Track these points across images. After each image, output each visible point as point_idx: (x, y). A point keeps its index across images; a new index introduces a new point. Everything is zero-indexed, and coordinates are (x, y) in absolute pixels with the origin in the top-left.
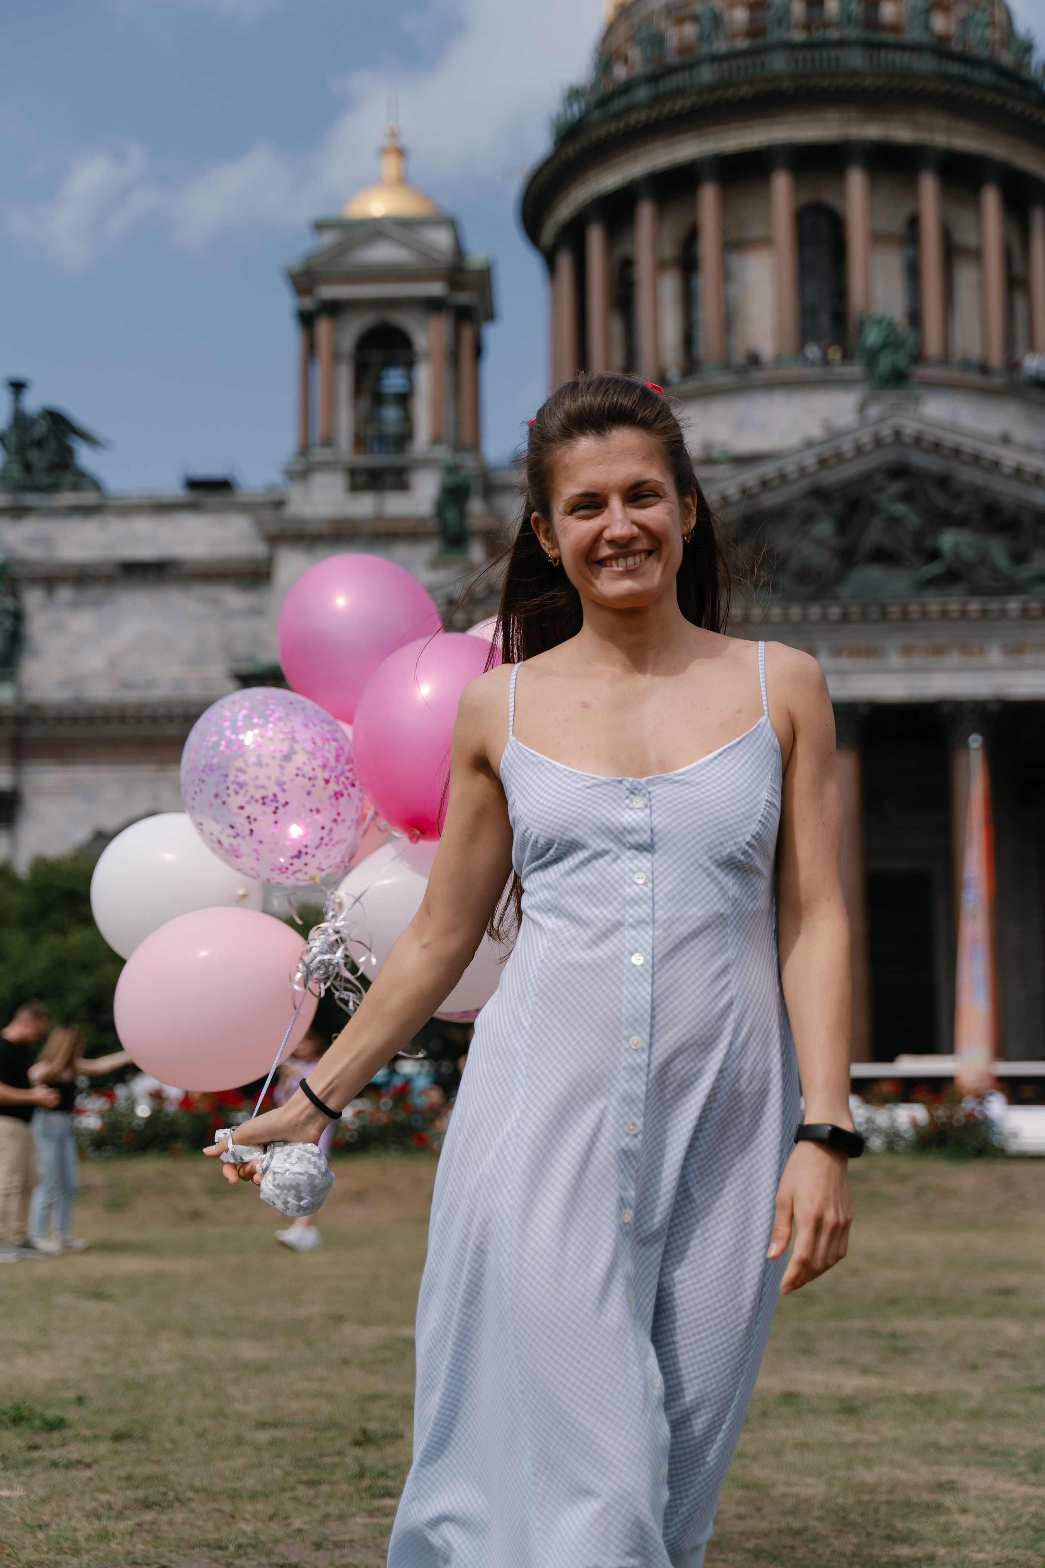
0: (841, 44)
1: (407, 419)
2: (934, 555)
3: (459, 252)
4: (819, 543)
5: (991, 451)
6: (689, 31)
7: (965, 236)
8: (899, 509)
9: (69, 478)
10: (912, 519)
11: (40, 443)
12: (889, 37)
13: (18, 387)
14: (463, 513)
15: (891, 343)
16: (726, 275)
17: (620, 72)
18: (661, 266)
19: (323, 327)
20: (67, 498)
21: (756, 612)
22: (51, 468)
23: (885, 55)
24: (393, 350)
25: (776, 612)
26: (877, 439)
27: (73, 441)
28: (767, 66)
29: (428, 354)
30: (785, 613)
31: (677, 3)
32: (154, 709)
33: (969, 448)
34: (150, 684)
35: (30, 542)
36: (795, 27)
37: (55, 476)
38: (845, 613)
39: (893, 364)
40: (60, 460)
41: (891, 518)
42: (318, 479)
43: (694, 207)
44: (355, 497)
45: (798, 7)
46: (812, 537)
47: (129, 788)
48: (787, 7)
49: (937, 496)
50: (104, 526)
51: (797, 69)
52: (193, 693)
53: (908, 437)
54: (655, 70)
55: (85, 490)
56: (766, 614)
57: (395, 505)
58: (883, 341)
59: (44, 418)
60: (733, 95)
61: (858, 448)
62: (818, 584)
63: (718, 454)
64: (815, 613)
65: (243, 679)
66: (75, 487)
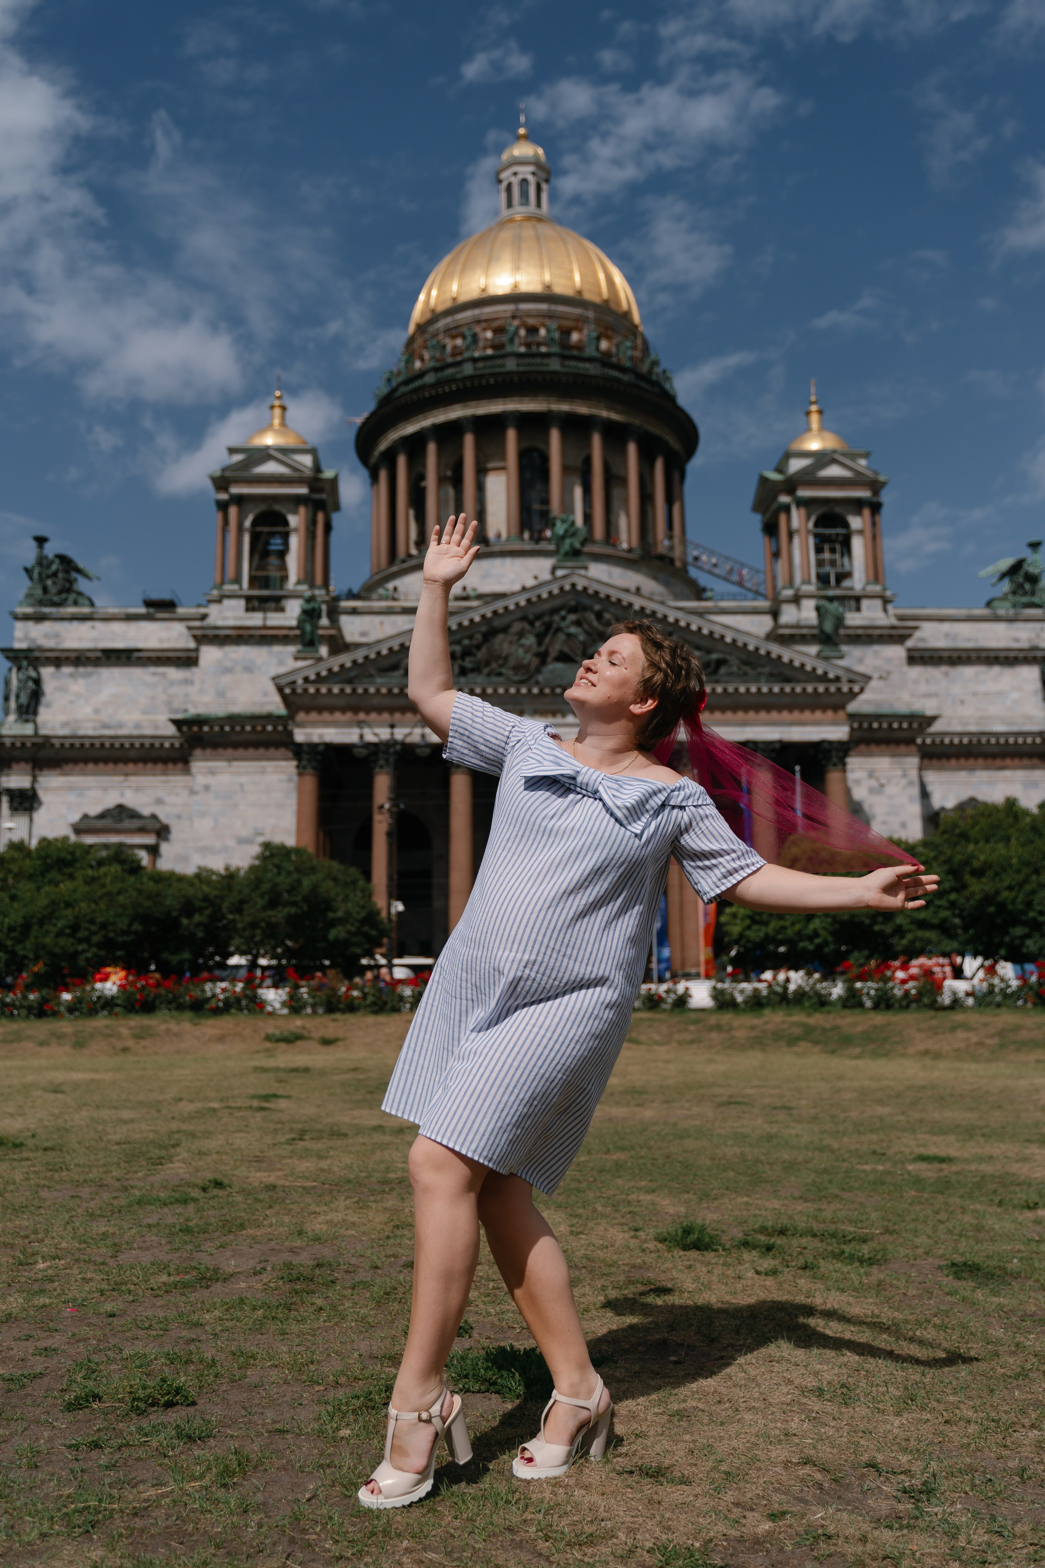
0: (547, 355)
1: (283, 567)
3: (317, 468)
4: (526, 649)
5: (626, 598)
6: (459, 342)
7: (617, 469)
8: (573, 630)
9: (72, 597)
10: (582, 638)
11: (55, 575)
12: (575, 353)
13: (41, 541)
15: (571, 532)
16: (478, 486)
17: (418, 364)
18: (440, 481)
19: (233, 511)
20: (71, 610)
22: (60, 592)
23: (573, 363)
24: (276, 525)
25: (501, 691)
26: (562, 589)
27: (74, 575)
28: (503, 366)
29: (296, 530)
30: (507, 691)
31: (452, 325)
32: (122, 740)
33: (615, 595)
34: (120, 725)
35: (46, 636)
36: (521, 344)
37: (64, 596)
38: (541, 691)
39: (571, 545)
40: (67, 585)
41: (569, 635)
42: (226, 602)
43: (460, 446)
44: (250, 614)
45: (522, 332)
46: (522, 646)
47: (105, 789)
48: (516, 332)
49: (595, 623)
50: (93, 627)
51: (521, 369)
52: (149, 731)
53: (579, 588)
54: (438, 365)
55: (83, 605)
56: (495, 691)
57: (275, 619)
58: (566, 531)
59: (57, 561)
60: (484, 382)
61: (550, 593)
62: (526, 674)
63: (472, 593)
64: (524, 690)
65: (178, 723)
66: (76, 603)
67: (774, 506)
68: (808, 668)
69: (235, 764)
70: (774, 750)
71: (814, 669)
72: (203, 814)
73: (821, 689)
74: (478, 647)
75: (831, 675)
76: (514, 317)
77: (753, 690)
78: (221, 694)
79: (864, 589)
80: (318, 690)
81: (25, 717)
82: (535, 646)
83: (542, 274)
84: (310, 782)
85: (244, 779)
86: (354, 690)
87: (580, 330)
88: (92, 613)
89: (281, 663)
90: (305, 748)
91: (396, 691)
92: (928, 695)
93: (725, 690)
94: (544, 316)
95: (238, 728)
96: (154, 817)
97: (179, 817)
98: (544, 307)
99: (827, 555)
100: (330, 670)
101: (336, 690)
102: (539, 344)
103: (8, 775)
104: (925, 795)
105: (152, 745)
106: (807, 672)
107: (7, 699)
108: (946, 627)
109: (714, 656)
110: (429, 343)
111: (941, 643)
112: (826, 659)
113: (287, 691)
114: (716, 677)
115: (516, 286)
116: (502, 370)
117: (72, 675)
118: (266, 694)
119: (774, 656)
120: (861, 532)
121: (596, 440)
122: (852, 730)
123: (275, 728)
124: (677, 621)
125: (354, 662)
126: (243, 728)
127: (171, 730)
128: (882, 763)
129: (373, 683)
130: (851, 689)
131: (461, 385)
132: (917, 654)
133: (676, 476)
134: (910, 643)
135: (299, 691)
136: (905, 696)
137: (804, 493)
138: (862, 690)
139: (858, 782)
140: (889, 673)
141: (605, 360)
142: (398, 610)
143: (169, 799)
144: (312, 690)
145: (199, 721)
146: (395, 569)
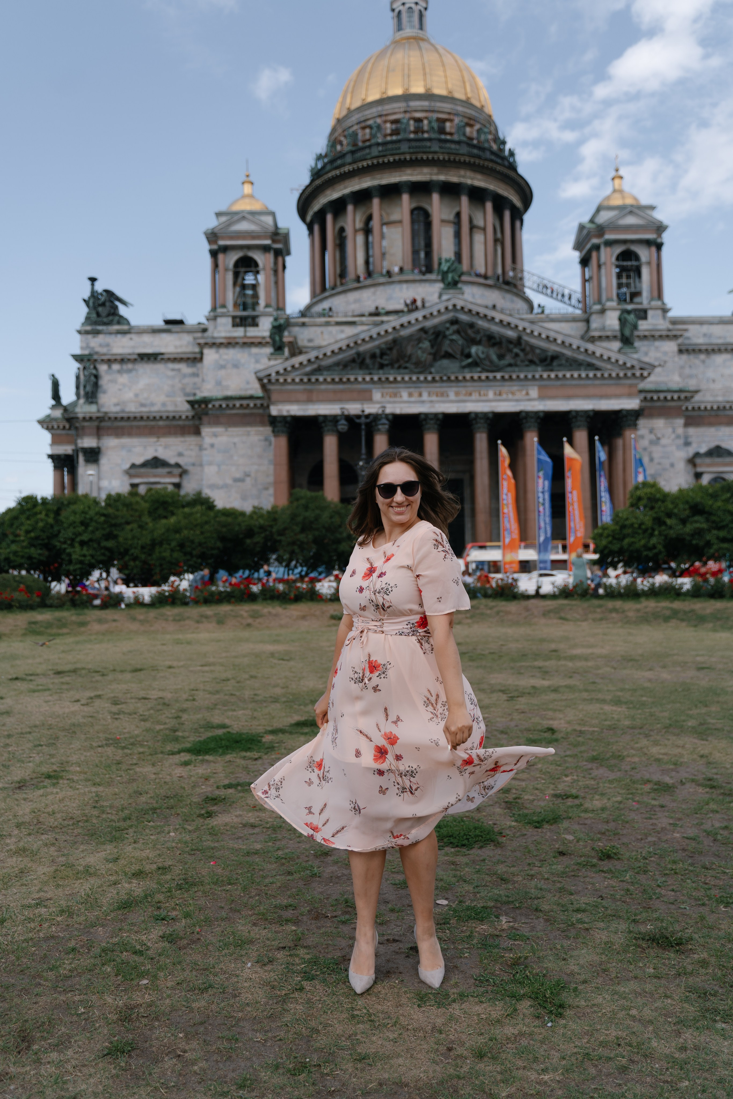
0: (430, 140)
1: (256, 296)
2: (469, 356)
3: (276, 226)
4: (424, 351)
5: (491, 313)
6: (368, 131)
7: (479, 221)
8: (455, 337)
9: (116, 318)
10: (461, 342)
11: (103, 304)
12: (448, 137)
13: (93, 280)
14: (281, 337)
15: (451, 269)
16: (382, 236)
17: (339, 149)
18: (356, 231)
19: (221, 257)
20: (116, 327)
21: (399, 378)
22: (109, 315)
23: (448, 145)
24: (250, 266)
25: (407, 378)
26: (447, 308)
27: (117, 303)
28: (399, 148)
29: (264, 269)
30: (410, 378)
31: (362, 119)
32: (154, 414)
33: (482, 311)
34: (152, 404)
35: (101, 345)
36: (411, 132)
37: (111, 318)
38: (433, 378)
39: (453, 278)
40: (112, 311)
41: (452, 340)
42: (220, 320)
43: (371, 207)
44: (236, 329)
45: (412, 122)
46: (420, 348)
47: (145, 447)
48: (408, 124)
49: (470, 332)
50: (131, 339)
51: (412, 150)
52: (170, 408)
53: (459, 307)
54: (354, 149)
55: (123, 324)
56: (403, 379)
57: (252, 332)
58: (449, 268)
59: (104, 294)
60: (386, 160)
61: (439, 311)
62: (422, 367)
63: (383, 311)
64: (422, 378)
65: (191, 403)
66: (119, 323)
67: (588, 246)
68: (613, 360)
69: (230, 429)
70: (588, 417)
71: (617, 361)
72: (210, 464)
73: (621, 374)
74: (390, 349)
75: (629, 365)
76: (405, 112)
77: (576, 375)
78: (219, 383)
79: (649, 303)
80: (285, 380)
81: (90, 400)
82: (429, 348)
83: (425, 80)
84: (283, 441)
85: (236, 440)
86: (309, 380)
87: (451, 120)
88: (130, 329)
89: (257, 361)
90: (278, 419)
91: (337, 380)
92: (690, 376)
93: (557, 376)
94: (426, 111)
95: (231, 405)
96: (178, 465)
97: (194, 465)
98: (425, 104)
99: (624, 280)
100: (293, 367)
101: (297, 380)
102: (423, 132)
103: (82, 439)
104: (687, 444)
105: (174, 417)
106: (612, 363)
107: (78, 387)
108: (705, 329)
109: (550, 354)
110: (346, 133)
111: (701, 340)
112: (625, 354)
113: (265, 381)
114: (550, 368)
115: (407, 90)
116: (398, 151)
117: (119, 372)
118: (248, 383)
119: (590, 352)
120: (649, 263)
121: (464, 200)
122: (642, 401)
123: (255, 405)
124: (524, 329)
125: (309, 361)
126: (234, 405)
127: (187, 406)
128: (659, 423)
129: (322, 375)
130: (642, 374)
131: (370, 163)
132: (683, 348)
133: (518, 223)
134: (680, 341)
135: (273, 381)
136: (676, 378)
137: (609, 236)
138: (649, 374)
139: (642, 437)
140: (665, 362)
141: (469, 142)
142: (333, 323)
143: (186, 453)
144: (281, 380)
145: (205, 401)
146: (327, 294)
